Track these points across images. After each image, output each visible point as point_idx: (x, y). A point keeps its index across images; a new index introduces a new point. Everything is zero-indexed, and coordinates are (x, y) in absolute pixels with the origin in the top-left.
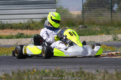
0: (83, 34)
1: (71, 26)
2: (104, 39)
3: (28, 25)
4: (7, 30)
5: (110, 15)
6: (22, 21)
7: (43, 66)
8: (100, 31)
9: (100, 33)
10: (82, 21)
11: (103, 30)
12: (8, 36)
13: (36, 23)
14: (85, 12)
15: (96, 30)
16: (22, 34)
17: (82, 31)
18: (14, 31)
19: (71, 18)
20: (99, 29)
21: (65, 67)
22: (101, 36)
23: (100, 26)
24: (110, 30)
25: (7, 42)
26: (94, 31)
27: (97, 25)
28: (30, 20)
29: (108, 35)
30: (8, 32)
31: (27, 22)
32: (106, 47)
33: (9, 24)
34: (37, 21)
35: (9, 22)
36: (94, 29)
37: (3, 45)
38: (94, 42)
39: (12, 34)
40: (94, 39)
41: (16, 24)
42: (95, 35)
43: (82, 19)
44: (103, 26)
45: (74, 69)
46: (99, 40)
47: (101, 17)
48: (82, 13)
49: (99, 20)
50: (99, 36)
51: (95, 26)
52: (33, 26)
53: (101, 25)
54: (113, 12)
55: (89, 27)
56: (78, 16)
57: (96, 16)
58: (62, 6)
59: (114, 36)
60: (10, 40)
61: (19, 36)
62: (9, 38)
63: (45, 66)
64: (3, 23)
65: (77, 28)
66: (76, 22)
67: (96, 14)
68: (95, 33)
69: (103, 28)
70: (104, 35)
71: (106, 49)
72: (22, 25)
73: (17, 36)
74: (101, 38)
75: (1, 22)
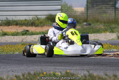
2: (108, 38)
3: (33, 22)
4: (12, 26)
5: (114, 13)
6: (27, 18)
8: (104, 29)
9: (104, 31)
10: (86, 18)
11: (107, 28)
12: (13, 33)
13: (41, 20)
14: (89, 10)
15: (100, 28)
17: (86, 29)
18: (19, 27)
19: (75, 16)
21: (73, 68)
22: (105, 34)
23: (103, 24)
24: (114, 28)
25: (12, 39)
26: (98, 28)
27: (101, 22)
28: (36, 16)
29: (112, 33)
30: (14, 28)
31: (32, 18)
32: (111, 46)
33: (15, 21)
34: (41, 17)
35: (15, 18)
36: (98, 26)
37: (9, 42)
38: (98, 40)
39: (17, 31)
40: (98, 37)
41: (21, 21)
42: (99, 33)
43: (86, 17)
44: (106, 24)
45: (82, 70)
46: (103, 38)
47: (105, 15)
48: (86, 11)
49: (103, 18)
50: (103, 34)
51: (99, 23)
52: (38, 22)
53: (105, 23)
54: (116, 9)
55: (93, 25)
56: (82, 13)
57: (100, 14)
58: (67, 3)
59: (118, 35)
60: (15, 37)
61: (24, 32)
62: (14, 35)
63: (53, 67)
64: (8, 19)
65: (81, 25)
66: (80, 19)
67: (100, 12)
68: (99, 31)
69: (107, 25)
70: (108, 33)
71: (111, 48)
72: (27, 21)
73: (22, 33)
74: (105, 36)
75: (7, 18)
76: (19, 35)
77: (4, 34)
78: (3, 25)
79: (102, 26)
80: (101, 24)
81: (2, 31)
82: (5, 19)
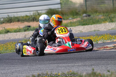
0: (88, 23)
1: (75, 15)
2: (108, 27)
3: (34, 17)
4: (14, 23)
5: (112, 3)
6: (28, 14)
7: (54, 65)
8: (103, 19)
9: (104, 21)
10: (85, 10)
11: (106, 18)
12: (16, 30)
15: (100, 19)
16: (29, 26)
17: (86, 20)
18: (21, 23)
19: (74, 8)
20: (102, 18)
21: (76, 65)
22: (105, 24)
23: (102, 14)
24: (113, 18)
25: (15, 35)
26: (97, 19)
28: (36, 12)
29: (111, 23)
30: (16, 24)
31: (33, 14)
33: (16, 18)
34: (42, 12)
35: (16, 15)
36: (97, 17)
37: (12, 38)
38: (98, 31)
39: (20, 27)
40: (98, 28)
41: (23, 17)
42: (99, 23)
43: (85, 8)
44: (106, 14)
45: (84, 66)
46: (103, 29)
47: (103, 5)
48: (85, 3)
49: (102, 8)
50: (103, 24)
51: (98, 14)
53: (104, 13)
55: (92, 16)
56: (81, 5)
60: (18, 33)
61: (26, 29)
62: (17, 32)
63: (56, 64)
64: (10, 16)
65: (81, 17)
66: (79, 11)
67: (98, 3)
68: (99, 21)
69: (106, 15)
70: (108, 23)
72: (28, 17)
73: (25, 29)
74: (105, 27)
75: (8, 15)
76: (21, 32)
77: (7, 31)
78: (5, 22)
79: (101, 17)
80: (100, 14)
81: (5, 29)
82: (7, 16)
